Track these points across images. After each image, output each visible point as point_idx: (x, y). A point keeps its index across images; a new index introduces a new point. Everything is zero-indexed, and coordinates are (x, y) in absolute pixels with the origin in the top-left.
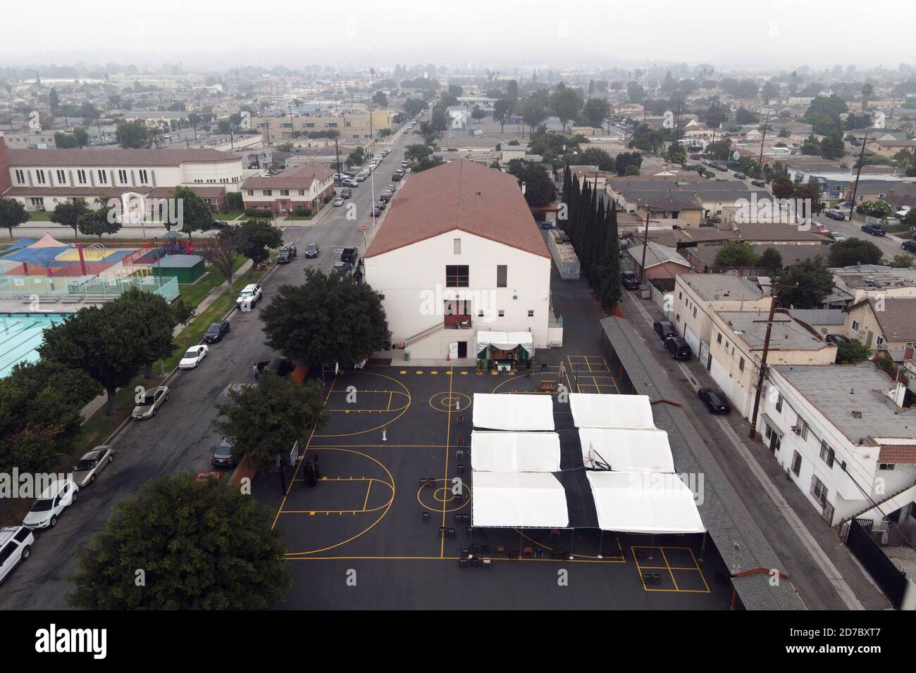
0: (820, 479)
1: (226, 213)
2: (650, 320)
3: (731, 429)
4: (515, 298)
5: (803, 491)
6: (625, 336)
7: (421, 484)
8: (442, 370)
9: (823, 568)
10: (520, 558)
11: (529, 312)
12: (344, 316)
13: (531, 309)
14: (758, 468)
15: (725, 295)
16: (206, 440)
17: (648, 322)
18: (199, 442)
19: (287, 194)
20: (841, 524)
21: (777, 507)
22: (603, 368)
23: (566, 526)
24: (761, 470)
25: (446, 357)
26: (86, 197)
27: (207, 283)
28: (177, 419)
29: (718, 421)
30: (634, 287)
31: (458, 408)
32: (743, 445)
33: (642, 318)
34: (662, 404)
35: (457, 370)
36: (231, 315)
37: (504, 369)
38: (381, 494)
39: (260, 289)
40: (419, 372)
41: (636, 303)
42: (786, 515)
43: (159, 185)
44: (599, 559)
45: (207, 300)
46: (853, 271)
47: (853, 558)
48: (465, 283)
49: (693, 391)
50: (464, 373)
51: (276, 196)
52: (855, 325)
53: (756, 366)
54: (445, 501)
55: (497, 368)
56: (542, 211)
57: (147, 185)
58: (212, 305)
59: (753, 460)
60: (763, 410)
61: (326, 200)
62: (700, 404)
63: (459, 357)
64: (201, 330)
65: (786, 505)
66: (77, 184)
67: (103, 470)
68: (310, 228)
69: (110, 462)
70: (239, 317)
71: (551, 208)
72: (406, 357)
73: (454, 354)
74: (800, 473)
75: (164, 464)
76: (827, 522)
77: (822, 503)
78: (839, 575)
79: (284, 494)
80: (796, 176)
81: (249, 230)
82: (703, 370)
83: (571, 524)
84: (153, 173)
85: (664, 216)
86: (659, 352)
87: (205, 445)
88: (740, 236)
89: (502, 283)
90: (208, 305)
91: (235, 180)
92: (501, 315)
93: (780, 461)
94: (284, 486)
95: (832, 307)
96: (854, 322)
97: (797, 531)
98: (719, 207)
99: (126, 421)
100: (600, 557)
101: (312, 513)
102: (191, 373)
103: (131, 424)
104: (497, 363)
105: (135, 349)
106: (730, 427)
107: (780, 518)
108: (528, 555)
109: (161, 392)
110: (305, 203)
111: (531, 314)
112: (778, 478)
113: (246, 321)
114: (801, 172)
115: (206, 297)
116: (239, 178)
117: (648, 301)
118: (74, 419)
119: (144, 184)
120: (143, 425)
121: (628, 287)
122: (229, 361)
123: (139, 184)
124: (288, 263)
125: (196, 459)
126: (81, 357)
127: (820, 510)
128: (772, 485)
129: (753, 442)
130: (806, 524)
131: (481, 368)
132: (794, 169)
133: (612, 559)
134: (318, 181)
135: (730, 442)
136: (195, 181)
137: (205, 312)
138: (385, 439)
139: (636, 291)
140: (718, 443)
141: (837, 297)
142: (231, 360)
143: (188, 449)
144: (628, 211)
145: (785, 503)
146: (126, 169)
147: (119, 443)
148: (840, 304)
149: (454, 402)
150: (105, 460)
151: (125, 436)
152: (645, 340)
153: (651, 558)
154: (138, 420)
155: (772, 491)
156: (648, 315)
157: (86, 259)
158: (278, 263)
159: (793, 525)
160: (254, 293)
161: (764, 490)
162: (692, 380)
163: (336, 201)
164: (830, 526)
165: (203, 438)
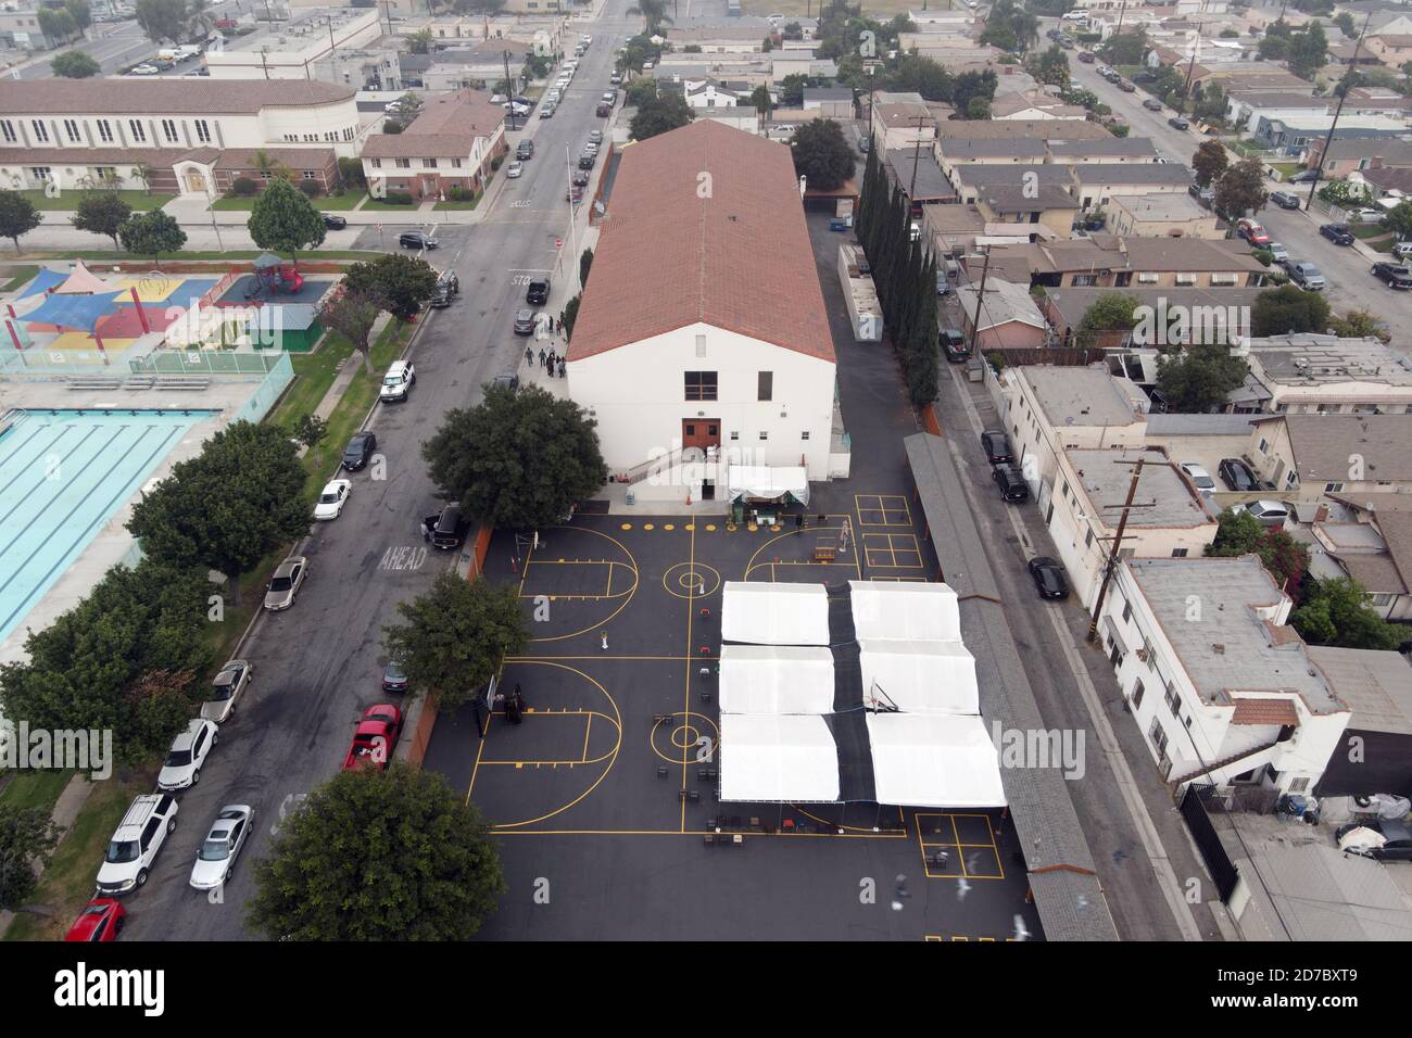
0: (1162, 724)
1: (340, 194)
2: (977, 423)
3: (1065, 626)
4: (784, 415)
5: (1141, 729)
6: (936, 473)
7: (655, 722)
8: (680, 521)
9: (1145, 840)
10: (779, 833)
11: (804, 433)
12: (542, 461)
13: (806, 430)
14: (1089, 690)
15: (1083, 412)
16: (368, 645)
17: (975, 427)
18: (360, 650)
19: (434, 164)
20: (1179, 781)
21: (1105, 751)
22: (903, 518)
23: (836, 799)
24: (1093, 693)
25: (685, 500)
26: (117, 167)
27: (331, 351)
28: (326, 610)
29: (1050, 611)
30: (960, 359)
31: (702, 592)
32: (1077, 652)
33: (967, 418)
34: (973, 601)
35: (702, 521)
36: (375, 416)
37: (766, 522)
38: (604, 737)
39: (412, 370)
40: (649, 527)
41: (960, 390)
42: (1113, 764)
43: (230, 144)
44: (876, 833)
45: (335, 386)
46: (1280, 343)
47: (1185, 828)
48: (711, 395)
49: (1023, 560)
50: (711, 528)
51: (417, 168)
52: (1263, 446)
53: (1104, 556)
54: (686, 747)
55: (755, 520)
56: (833, 197)
57: (210, 145)
58: (344, 396)
59: (1086, 677)
60: (1108, 610)
61: (494, 165)
62: (1029, 581)
63: (703, 498)
64: (335, 446)
65: (1117, 749)
66: (99, 143)
67: (242, 695)
68: (474, 228)
69: (249, 682)
70: (386, 420)
71: (846, 193)
72: (631, 499)
73: (697, 495)
74: (1141, 706)
75: (320, 686)
76: (1162, 776)
77: (1159, 751)
78: (1162, 852)
79: (481, 736)
80: (1241, 113)
81: (388, 274)
82: (1040, 524)
83: (841, 797)
84: (217, 125)
85: (1018, 218)
86: (984, 486)
87: (368, 655)
88: (1128, 265)
89: (765, 393)
90: (340, 396)
91: (348, 136)
92: (763, 438)
93: (1120, 680)
94: (478, 722)
95: (1238, 410)
96: (1264, 441)
97: (1123, 787)
98: (1106, 193)
99: (258, 612)
100: (876, 830)
101: (519, 765)
102: (332, 526)
103: (265, 618)
104: (756, 512)
105: (262, 533)
106: (1064, 622)
107: (1105, 768)
108: (789, 829)
109: (298, 568)
110: (462, 180)
111: (805, 436)
112: (1113, 705)
113: (398, 428)
114: (1248, 106)
115: (334, 379)
116: (354, 130)
117: (978, 386)
118: (206, 660)
119: (205, 143)
120: (283, 620)
121: (951, 359)
122: (382, 505)
123: (197, 143)
124: (448, 306)
125: (360, 677)
126: (193, 552)
127: (1157, 760)
128: (1105, 719)
129: (1089, 648)
130: (1136, 777)
131: (734, 520)
132: (1239, 98)
133: (890, 833)
134: (481, 139)
135: (1061, 648)
136: (286, 136)
137: (335, 410)
138: (605, 646)
139: (962, 367)
140: (1044, 650)
141: (1249, 393)
142: (386, 505)
143: (347, 661)
144: (965, 200)
145: (1116, 744)
146: (173, 118)
147: (254, 650)
148: (1251, 406)
149: (696, 580)
150: (243, 682)
151: (261, 637)
152: (967, 464)
153: (938, 831)
154: (272, 612)
155: (1103, 727)
156: (976, 414)
157: (142, 299)
158: (432, 307)
159: (1119, 779)
160: (404, 377)
161: (1092, 724)
162: (1025, 541)
163: (510, 168)
164: (1165, 781)
165: (364, 643)
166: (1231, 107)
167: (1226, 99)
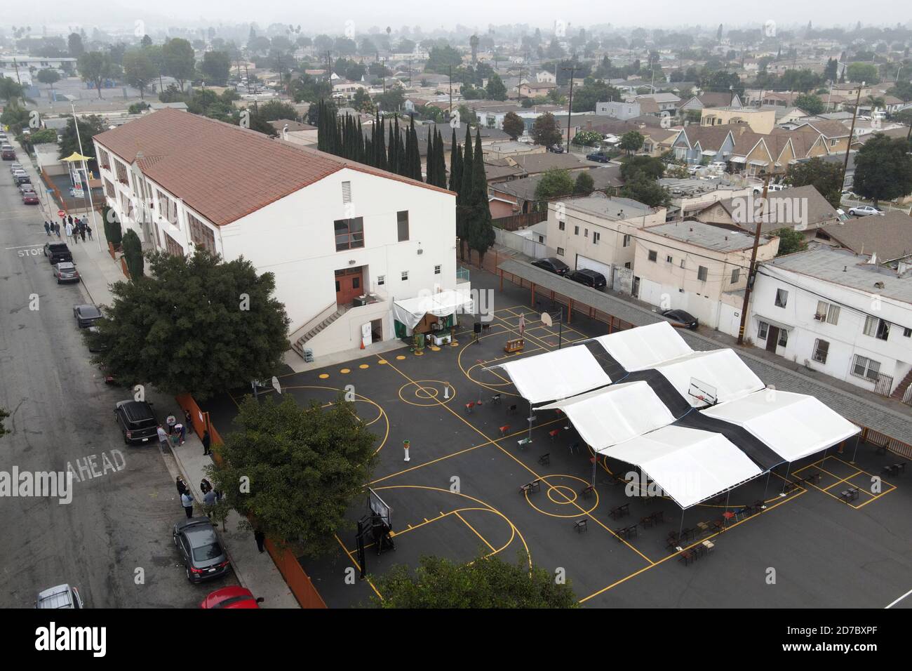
0: (866, 356)
4: (420, 252)
5: (835, 376)
7: (524, 494)
8: (355, 365)
10: (727, 528)
13: (437, 264)
25: (357, 344)
31: (446, 396)
35: (374, 360)
37: (444, 341)
38: (490, 524)
40: (324, 376)
44: (783, 499)
48: (359, 243)
50: (401, 357)
54: (572, 502)
63: (373, 342)
72: (307, 357)
73: (368, 340)
76: (883, 395)
88: (524, 170)
89: (403, 235)
92: (405, 279)
93: (789, 357)
100: (783, 495)
104: (431, 336)
111: (437, 270)
133: (795, 493)
138: (407, 459)
149: (432, 391)
153: (820, 477)
165: (118, 553)
166: (479, 118)
167: (475, 113)
